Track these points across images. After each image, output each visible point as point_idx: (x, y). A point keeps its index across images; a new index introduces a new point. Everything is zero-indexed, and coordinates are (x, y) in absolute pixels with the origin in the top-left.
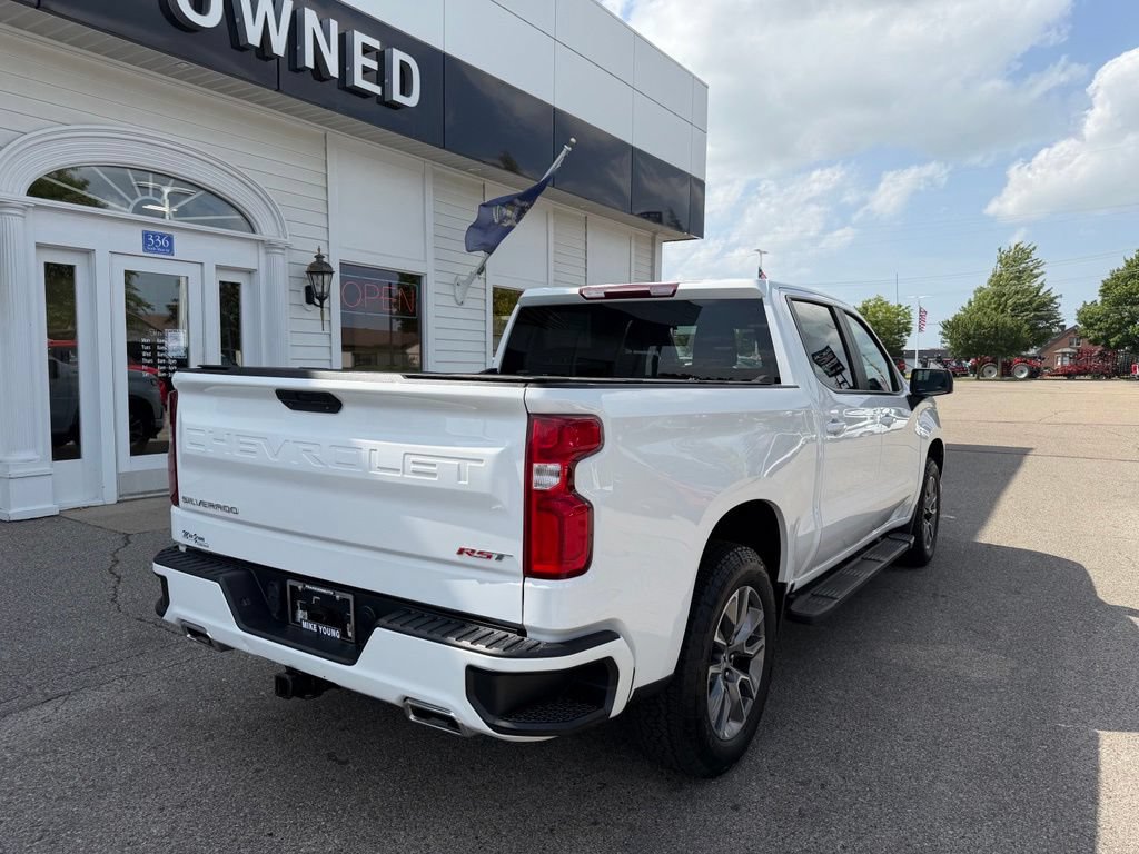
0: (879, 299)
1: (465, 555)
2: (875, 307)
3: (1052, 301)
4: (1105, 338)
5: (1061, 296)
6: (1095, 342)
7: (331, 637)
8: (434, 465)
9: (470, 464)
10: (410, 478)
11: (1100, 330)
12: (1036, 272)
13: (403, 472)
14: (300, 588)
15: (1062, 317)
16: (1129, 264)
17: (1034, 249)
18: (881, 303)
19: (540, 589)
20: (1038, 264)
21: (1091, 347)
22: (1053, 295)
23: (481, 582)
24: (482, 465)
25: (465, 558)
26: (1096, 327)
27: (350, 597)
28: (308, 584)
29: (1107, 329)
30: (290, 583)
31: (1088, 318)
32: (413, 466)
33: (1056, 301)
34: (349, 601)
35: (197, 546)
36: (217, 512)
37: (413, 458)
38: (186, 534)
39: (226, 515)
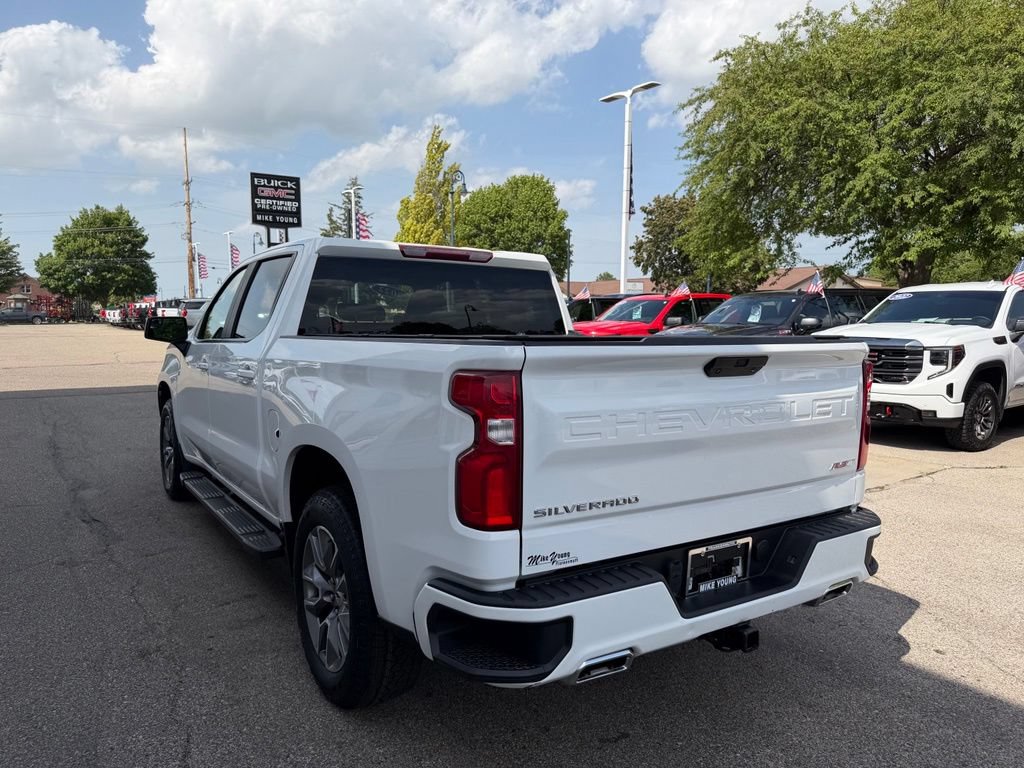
1: (834, 468)
3: (10, 249)
4: (64, 286)
5: (18, 246)
6: (55, 291)
8: (828, 406)
9: (846, 401)
10: (816, 419)
11: (59, 279)
13: (812, 416)
14: (703, 552)
15: (22, 265)
16: (76, 223)
21: (49, 294)
22: (10, 244)
24: (852, 399)
26: (56, 276)
27: (750, 540)
29: (66, 278)
30: (690, 553)
31: (47, 269)
32: (817, 410)
33: (15, 250)
34: (748, 543)
35: (556, 567)
36: (602, 511)
37: (818, 403)
38: (534, 560)
39: (616, 509)
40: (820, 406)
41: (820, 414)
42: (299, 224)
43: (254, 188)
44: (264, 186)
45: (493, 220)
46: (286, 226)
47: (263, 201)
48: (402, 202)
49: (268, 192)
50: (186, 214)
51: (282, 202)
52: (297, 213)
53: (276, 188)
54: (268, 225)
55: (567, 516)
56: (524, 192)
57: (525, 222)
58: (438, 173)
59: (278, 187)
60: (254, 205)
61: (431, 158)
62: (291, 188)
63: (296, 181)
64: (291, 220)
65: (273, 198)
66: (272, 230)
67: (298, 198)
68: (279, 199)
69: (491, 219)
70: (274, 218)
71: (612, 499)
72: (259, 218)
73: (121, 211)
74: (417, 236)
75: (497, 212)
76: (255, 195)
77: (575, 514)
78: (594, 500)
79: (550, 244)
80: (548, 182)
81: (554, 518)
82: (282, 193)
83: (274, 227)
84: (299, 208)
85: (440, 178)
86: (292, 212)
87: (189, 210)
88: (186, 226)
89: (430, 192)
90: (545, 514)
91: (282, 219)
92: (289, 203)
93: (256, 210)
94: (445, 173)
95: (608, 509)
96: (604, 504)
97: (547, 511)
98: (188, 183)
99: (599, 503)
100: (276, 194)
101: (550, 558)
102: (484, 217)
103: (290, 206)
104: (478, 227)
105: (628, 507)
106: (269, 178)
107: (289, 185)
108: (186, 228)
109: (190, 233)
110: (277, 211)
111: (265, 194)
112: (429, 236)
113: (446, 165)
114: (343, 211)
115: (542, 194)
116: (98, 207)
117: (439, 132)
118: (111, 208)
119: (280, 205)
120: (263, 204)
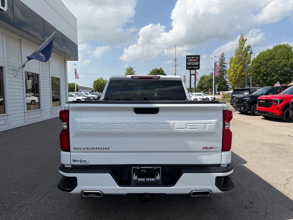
0: (101, 78)
1: (204, 149)
2: (100, 80)
7: (151, 181)
8: (197, 126)
9: (208, 124)
10: (188, 130)
12: (134, 73)
13: (186, 129)
14: (138, 168)
17: (133, 68)
18: (102, 79)
19: (226, 154)
20: (135, 72)
23: (208, 155)
24: (212, 124)
25: (205, 150)
27: (160, 168)
28: (142, 166)
30: (133, 168)
32: (189, 127)
34: (160, 169)
35: (81, 164)
36: (95, 150)
37: (189, 125)
38: (74, 161)
39: (100, 150)
40: (190, 126)
41: (190, 128)
42: (199, 68)
43: (187, 60)
44: (190, 59)
45: (267, 61)
46: (195, 69)
47: (189, 63)
48: (230, 59)
49: (191, 60)
50: (175, 68)
51: (194, 63)
52: (199, 66)
53: (193, 59)
54: (190, 69)
55: (84, 150)
56: (279, 51)
57: (280, 60)
58: (243, 48)
59: (194, 59)
60: (187, 64)
61: (240, 44)
62: (197, 59)
63: (199, 56)
64: (197, 67)
65: (192, 62)
66: (192, 71)
67: (199, 61)
68: (194, 62)
69: (266, 60)
70: (192, 67)
71: (99, 147)
72: (188, 68)
73: (161, 69)
74: (234, 68)
75: (268, 58)
76: (187, 61)
77: (86, 150)
78: (93, 147)
79: (290, 67)
80: (289, 46)
81: (79, 150)
82: (195, 60)
83: (192, 70)
84: (199, 64)
85: (244, 50)
86: (197, 65)
87: (176, 67)
88: (175, 71)
89: (240, 54)
90: (76, 149)
91: (194, 67)
92: (196, 63)
93: (187, 66)
94: (245, 48)
95: (98, 150)
96: (96, 148)
97: (77, 148)
98: (175, 60)
99: (94, 148)
100: (193, 61)
101: (79, 161)
102: (263, 60)
103: (197, 63)
104: (261, 63)
105: (105, 150)
106: (191, 56)
107: (197, 58)
108: (175, 72)
109: (176, 73)
110: (192, 65)
111: (190, 61)
112: (238, 68)
113: (246, 45)
114: (219, 63)
115: (287, 50)
116: (156, 68)
117: (243, 36)
118: (159, 68)
119: (194, 64)
120: (189, 64)
